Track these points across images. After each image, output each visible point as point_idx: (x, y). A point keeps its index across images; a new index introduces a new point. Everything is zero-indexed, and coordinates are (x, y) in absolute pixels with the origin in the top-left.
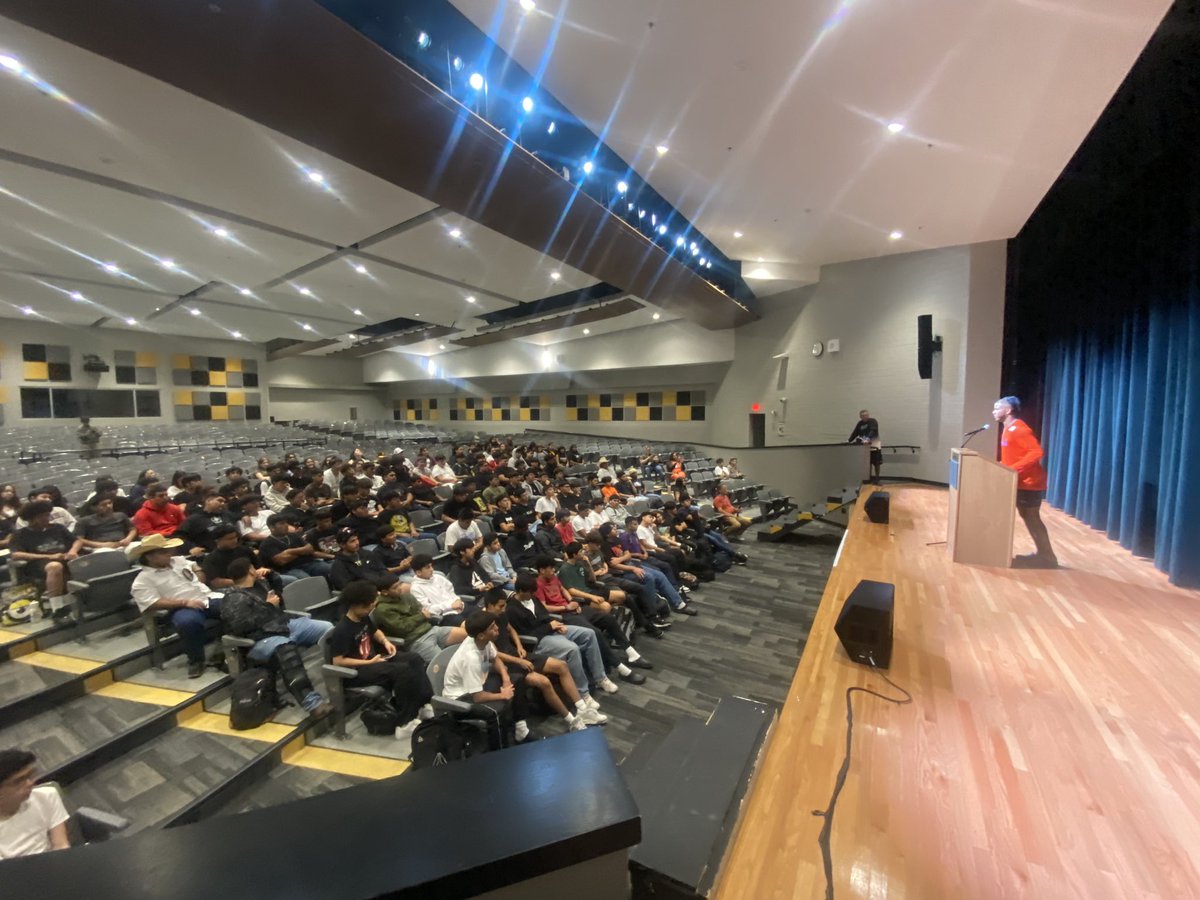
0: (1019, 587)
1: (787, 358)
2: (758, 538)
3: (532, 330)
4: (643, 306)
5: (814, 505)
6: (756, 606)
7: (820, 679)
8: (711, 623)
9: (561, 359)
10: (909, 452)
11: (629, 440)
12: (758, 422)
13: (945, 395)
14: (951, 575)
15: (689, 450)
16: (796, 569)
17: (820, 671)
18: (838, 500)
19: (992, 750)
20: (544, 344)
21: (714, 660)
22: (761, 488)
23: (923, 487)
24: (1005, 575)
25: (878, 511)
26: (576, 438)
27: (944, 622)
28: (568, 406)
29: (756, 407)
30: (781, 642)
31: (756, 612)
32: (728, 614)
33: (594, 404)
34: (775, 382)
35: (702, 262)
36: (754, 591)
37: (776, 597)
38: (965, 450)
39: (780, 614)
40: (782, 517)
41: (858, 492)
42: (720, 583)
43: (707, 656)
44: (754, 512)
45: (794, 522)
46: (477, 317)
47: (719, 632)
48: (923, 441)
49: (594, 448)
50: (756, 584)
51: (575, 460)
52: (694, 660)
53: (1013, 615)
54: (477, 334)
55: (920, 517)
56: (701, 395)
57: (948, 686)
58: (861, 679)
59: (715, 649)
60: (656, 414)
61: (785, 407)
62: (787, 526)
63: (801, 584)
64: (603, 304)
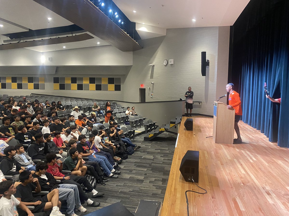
0: (236, 150)
1: (154, 66)
2: (144, 140)
3: (34, 44)
4: (93, 38)
5: (165, 125)
6: (145, 167)
7: (175, 189)
8: (127, 176)
9: (51, 59)
10: (198, 104)
11: (85, 99)
12: (143, 92)
13: (210, 82)
14: (215, 147)
15: (114, 103)
16: (159, 151)
17: (175, 186)
18: (174, 123)
19: (234, 205)
20: (41, 51)
21: (129, 191)
22: (144, 119)
23: (203, 117)
24: (232, 147)
25: (189, 126)
26: (59, 98)
27: (215, 164)
28: (54, 83)
29: (142, 85)
30: (155, 180)
31: (146, 170)
32: (134, 172)
33: (68, 82)
34: (149, 75)
35: (120, 21)
36: (144, 161)
37: (152, 163)
38: (219, 102)
39: (154, 169)
40: (153, 130)
41: (181, 119)
42: (130, 159)
43: (127, 190)
44: (142, 129)
45: (158, 132)
46: (3, 35)
47: (131, 180)
48: (203, 100)
49: (69, 103)
50: (144, 158)
51: (60, 108)
52: (121, 192)
53: (235, 160)
54: (4, 43)
55: (203, 128)
56: (119, 80)
57: (218, 186)
58: (189, 187)
59: (129, 187)
60: (99, 88)
61: (153, 86)
62: (155, 134)
63: (161, 157)
64: (74, 35)
